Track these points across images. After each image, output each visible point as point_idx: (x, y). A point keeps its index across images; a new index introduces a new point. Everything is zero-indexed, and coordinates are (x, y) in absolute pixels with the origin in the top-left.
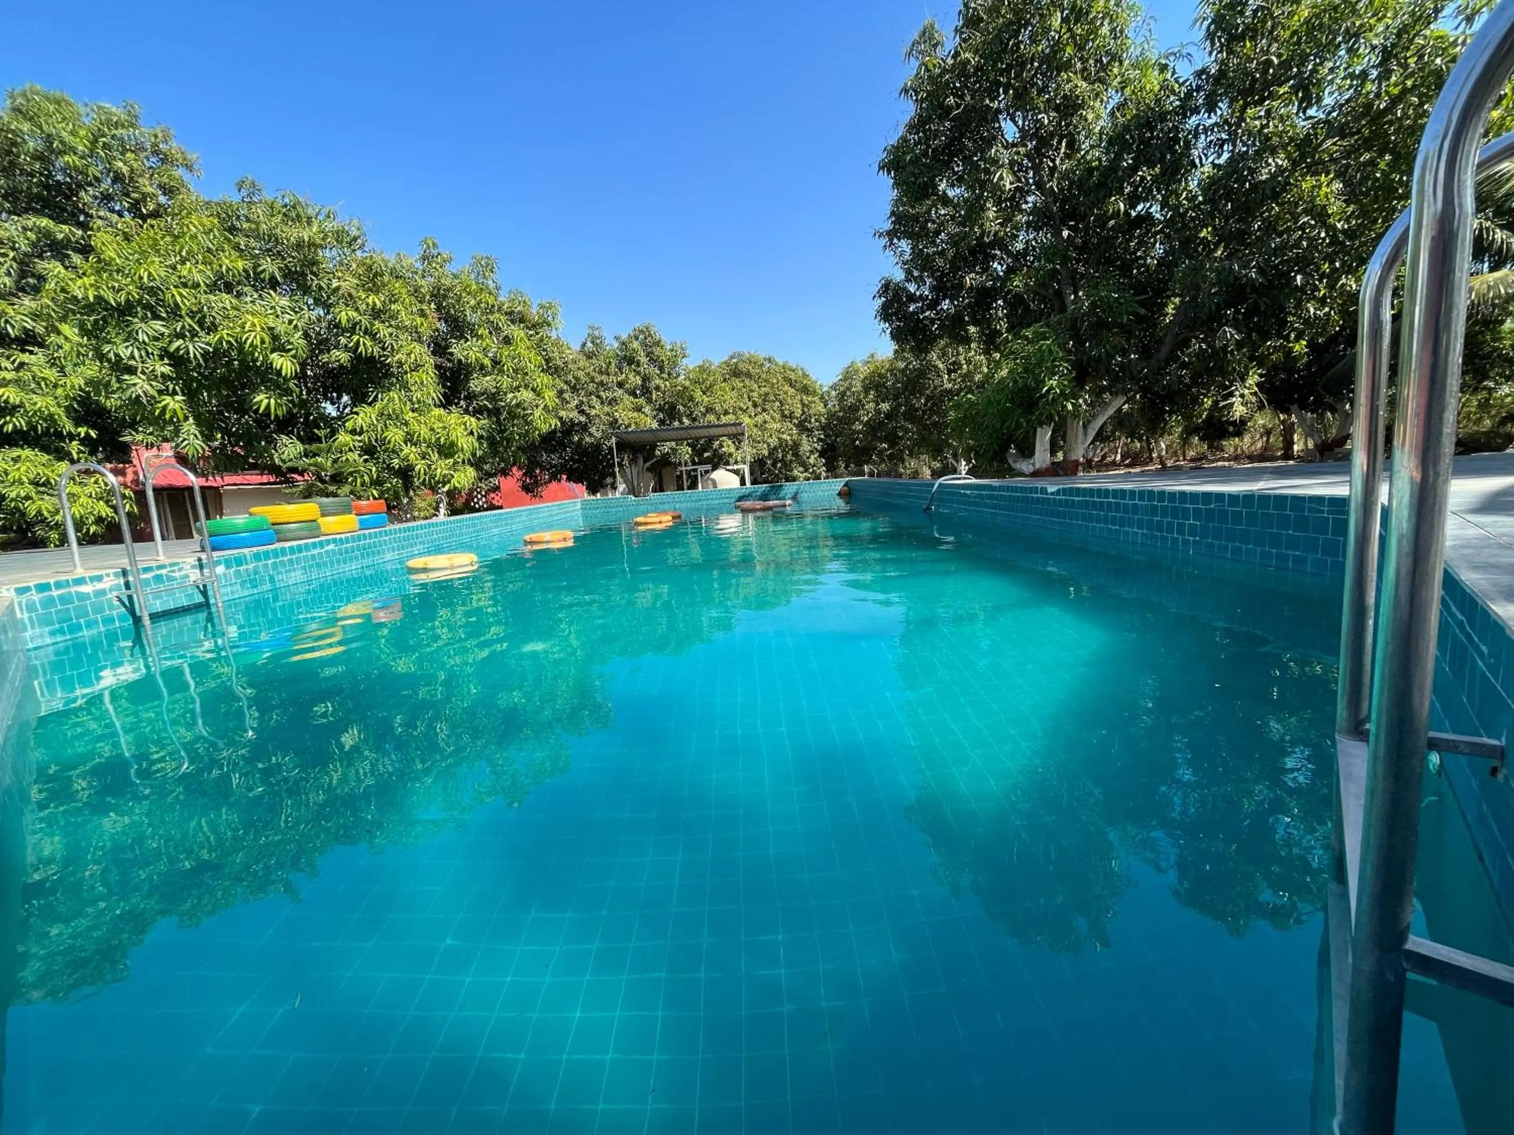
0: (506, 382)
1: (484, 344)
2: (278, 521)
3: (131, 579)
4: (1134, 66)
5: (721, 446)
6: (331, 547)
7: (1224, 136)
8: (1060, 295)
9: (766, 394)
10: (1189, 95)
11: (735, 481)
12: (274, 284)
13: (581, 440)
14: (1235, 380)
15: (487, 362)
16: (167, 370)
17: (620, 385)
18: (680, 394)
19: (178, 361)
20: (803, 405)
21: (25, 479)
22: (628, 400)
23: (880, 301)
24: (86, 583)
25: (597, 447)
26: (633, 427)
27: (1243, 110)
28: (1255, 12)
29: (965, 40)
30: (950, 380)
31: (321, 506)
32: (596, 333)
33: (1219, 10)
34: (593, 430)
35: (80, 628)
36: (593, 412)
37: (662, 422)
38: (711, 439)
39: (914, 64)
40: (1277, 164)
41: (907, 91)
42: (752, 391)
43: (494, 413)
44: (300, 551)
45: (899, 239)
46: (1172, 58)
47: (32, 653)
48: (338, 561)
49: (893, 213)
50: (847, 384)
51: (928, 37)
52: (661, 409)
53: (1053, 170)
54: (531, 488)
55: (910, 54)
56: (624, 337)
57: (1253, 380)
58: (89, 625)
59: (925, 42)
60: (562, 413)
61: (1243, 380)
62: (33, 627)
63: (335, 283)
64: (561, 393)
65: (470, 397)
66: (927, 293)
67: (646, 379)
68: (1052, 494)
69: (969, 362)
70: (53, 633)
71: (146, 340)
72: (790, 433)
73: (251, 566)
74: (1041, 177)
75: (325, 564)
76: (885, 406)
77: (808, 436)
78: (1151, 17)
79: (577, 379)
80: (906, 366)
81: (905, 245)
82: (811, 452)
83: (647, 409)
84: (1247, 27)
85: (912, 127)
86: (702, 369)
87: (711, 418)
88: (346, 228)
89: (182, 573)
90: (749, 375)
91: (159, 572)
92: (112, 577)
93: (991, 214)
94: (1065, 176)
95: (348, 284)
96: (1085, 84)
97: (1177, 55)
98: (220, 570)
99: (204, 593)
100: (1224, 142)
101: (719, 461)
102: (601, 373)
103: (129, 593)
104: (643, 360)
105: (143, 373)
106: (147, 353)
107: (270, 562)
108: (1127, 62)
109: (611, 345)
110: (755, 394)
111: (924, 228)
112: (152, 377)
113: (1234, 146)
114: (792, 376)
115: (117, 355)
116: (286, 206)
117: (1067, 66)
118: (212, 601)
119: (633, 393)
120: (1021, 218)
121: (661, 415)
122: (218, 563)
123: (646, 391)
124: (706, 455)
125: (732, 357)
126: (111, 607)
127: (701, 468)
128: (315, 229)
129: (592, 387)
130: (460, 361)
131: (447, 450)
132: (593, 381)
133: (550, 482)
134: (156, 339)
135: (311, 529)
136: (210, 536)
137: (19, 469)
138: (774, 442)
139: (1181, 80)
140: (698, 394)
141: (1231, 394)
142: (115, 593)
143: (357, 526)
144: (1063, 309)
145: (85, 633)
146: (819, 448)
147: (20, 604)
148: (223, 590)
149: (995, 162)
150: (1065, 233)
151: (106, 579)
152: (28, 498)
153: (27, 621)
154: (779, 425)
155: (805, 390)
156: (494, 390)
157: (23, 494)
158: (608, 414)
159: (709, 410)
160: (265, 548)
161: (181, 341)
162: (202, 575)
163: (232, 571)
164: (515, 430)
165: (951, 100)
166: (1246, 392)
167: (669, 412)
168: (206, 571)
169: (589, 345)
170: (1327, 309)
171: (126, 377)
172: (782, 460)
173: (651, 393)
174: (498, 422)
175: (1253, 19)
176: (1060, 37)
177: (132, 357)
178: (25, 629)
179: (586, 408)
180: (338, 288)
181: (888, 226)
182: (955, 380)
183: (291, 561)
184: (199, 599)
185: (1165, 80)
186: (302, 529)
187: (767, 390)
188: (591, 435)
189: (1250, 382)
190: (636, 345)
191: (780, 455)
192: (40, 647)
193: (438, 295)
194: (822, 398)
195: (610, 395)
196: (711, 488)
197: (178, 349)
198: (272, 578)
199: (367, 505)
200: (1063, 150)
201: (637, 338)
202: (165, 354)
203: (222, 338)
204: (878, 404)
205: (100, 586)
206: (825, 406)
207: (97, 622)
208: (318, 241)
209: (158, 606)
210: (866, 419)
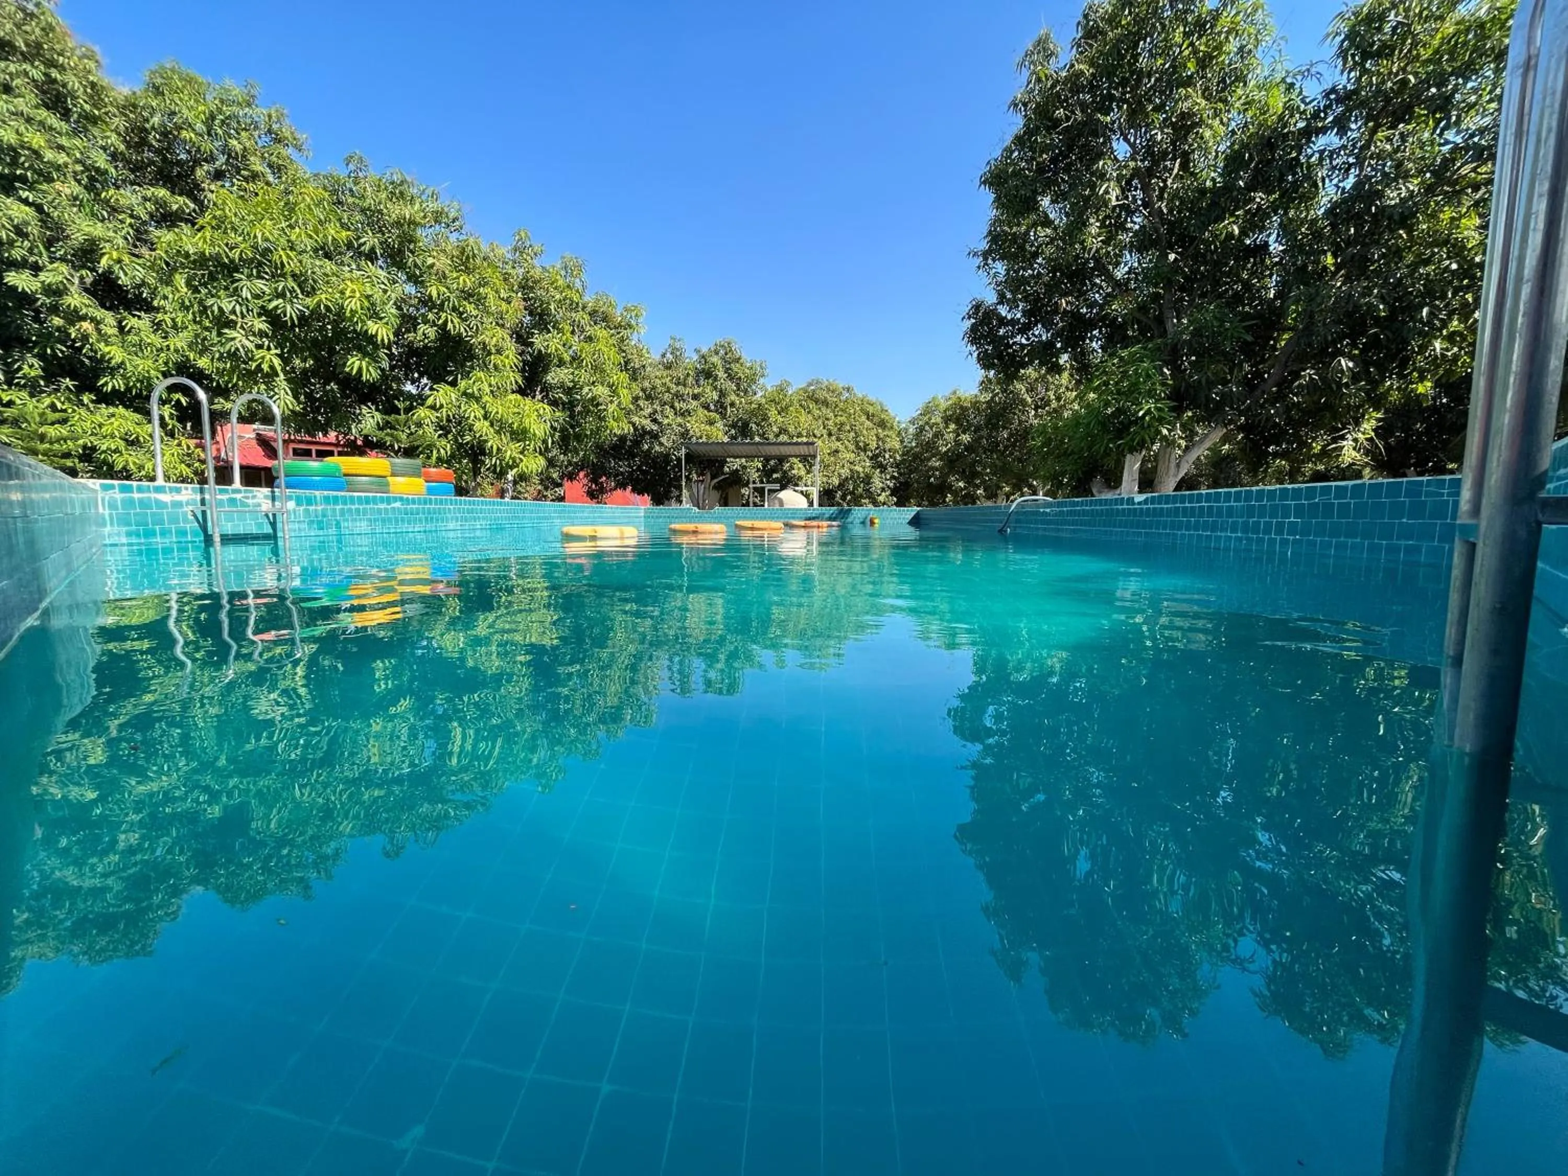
0: (584, 376)
1: (564, 338)
2: (351, 472)
3: (207, 497)
4: (1260, 88)
5: (792, 468)
6: (398, 505)
7: (1351, 160)
8: (1160, 321)
9: (842, 424)
10: (1316, 116)
11: (802, 503)
12: (371, 256)
13: (651, 448)
14: (1349, 424)
15: (567, 357)
16: (264, 326)
17: (695, 397)
18: (753, 413)
19: (274, 319)
20: (878, 438)
21: (117, 433)
22: (702, 412)
23: (968, 323)
24: (165, 492)
25: (666, 457)
26: (704, 439)
27: (1374, 132)
28: (1394, 29)
29: (1082, 53)
30: (1036, 416)
31: (392, 465)
32: (677, 345)
33: (1354, 26)
34: (663, 440)
35: (154, 534)
36: (666, 421)
37: (733, 438)
38: (782, 459)
39: (1026, 73)
40: (1407, 188)
41: (1016, 105)
42: (827, 419)
43: (569, 406)
44: (367, 503)
45: (994, 260)
46: (1299, 77)
47: (109, 549)
48: (403, 520)
49: (990, 232)
50: (926, 418)
51: (1043, 49)
52: (734, 426)
53: (1162, 190)
54: (594, 495)
55: (1022, 64)
56: (704, 350)
57: (1369, 426)
58: (163, 533)
59: (1039, 53)
60: (635, 419)
61: (1357, 423)
62: (112, 524)
63: (430, 261)
64: (636, 399)
65: (546, 389)
66: (1019, 316)
67: (722, 394)
68: (1139, 503)
69: (1058, 399)
70: (129, 534)
71: (249, 297)
72: (863, 466)
73: (320, 508)
74: (1150, 197)
75: (390, 520)
76: (966, 438)
77: (881, 472)
78: (1282, 38)
79: (654, 388)
80: (992, 398)
81: (1000, 267)
82: (883, 490)
83: (720, 425)
84: (1384, 45)
85: (1019, 141)
86: (781, 389)
87: (784, 438)
88: (446, 209)
89: (255, 501)
90: (826, 403)
91: (234, 496)
92: (190, 491)
93: (1094, 230)
94: (1175, 195)
95: (442, 263)
96: (1204, 102)
97: (1306, 73)
98: (291, 505)
99: (273, 525)
100: (1350, 165)
101: (787, 482)
102: (678, 384)
103: (203, 508)
104: (721, 374)
105: (242, 327)
106: (248, 311)
107: (338, 507)
108: (1253, 83)
109: (691, 358)
110: (831, 423)
111: (1022, 248)
112: (249, 332)
113: (1361, 170)
114: (871, 410)
115: (220, 309)
116: (392, 183)
117: (1188, 82)
118: (280, 534)
119: (707, 407)
120: (1125, 238)
121: (733, 432)
122: (290, 498)
123: (721, 407)
124: (775, 476)
125: (810, 384)
126: (186, 521)
127: (768, 487)
128: (417, 207)
129: (667, 397)
130: (540, 351)
131: (520, 435)
132: (668, 391)
133: (615, 489)
134: (257, 297)
135: (380, 483)
136: (286, 476)
137: (112, 424)
138: (845, 472)
139: (1308, 100)
140: (773, 413)
141: (1343, 438)
142: (191, 508)
143: (424, 490)
144: (1164, 334)
145: (159, 540)
146: (891, 485)
147: (103, 500)
148: (291, 526)
149: (1102, 176)
150: (1172, 257)
151: (184, 492)
152: (116, 451)
153: (107, 518)
154: (853, 455)
155: (882, 424)
156: (571, 385)
157: (113, 448)
158: (680, 425)
159: (783, 431)
160: (335, 493)
161: (281, 301)
162: (273, 505)
163: (302, 508)
164: (589, 424)
165: (1060, 113)
166: (1360, 435)
167: (742, 429)
168: (277, 503)
169: (668, 355)
170: (1456, 349)
171: (226, 331)
172: (852, 493)
173: (726, 409)
174: (572, 416)
175: (1393, 35)
176: (1181, 52)
177: (233, 312)
178: (105, 525)
179: (659, 417)
180: (432, 266)
181: (984, 245)
182: (1041, 416)
183: (358, 510)
184: (268, 530)
185: (1290, 100)
186: (372, 483)
187: (843, 419)
188: (661, 444)
189: (1365, 426)
190: (715, 359)
191: (851, 488)
192: (116, 545)
193: (526, 286)
194: (899, 434)
195: (684, 406)
196: (777, 507)
197: (276, 308)
198: (338, 526)
199: (437, 474)
200: (1176, 171)
201: (717, 353)
202: (264, 312)
203: (321, 300)
204: (958, 435)
205: (178, 498)
206: (902, 442)
207: (171, 532)
208: (418, 220)
209: (229, 529)
210: (944, 449)
